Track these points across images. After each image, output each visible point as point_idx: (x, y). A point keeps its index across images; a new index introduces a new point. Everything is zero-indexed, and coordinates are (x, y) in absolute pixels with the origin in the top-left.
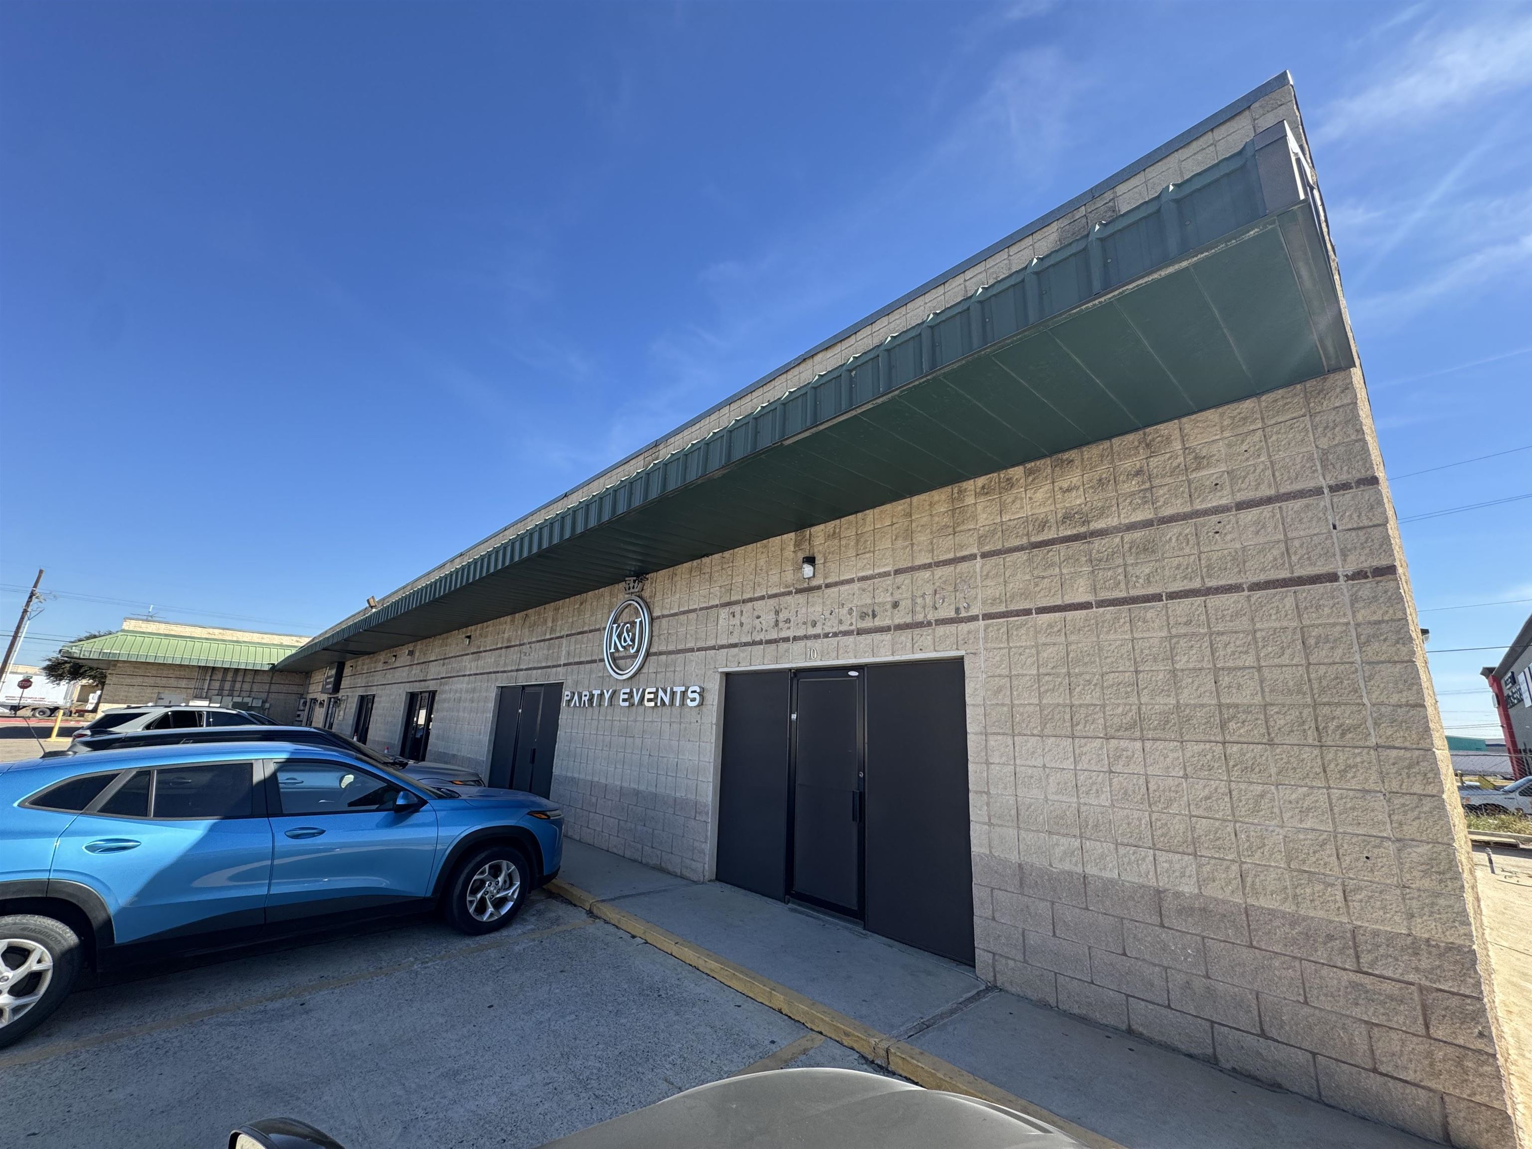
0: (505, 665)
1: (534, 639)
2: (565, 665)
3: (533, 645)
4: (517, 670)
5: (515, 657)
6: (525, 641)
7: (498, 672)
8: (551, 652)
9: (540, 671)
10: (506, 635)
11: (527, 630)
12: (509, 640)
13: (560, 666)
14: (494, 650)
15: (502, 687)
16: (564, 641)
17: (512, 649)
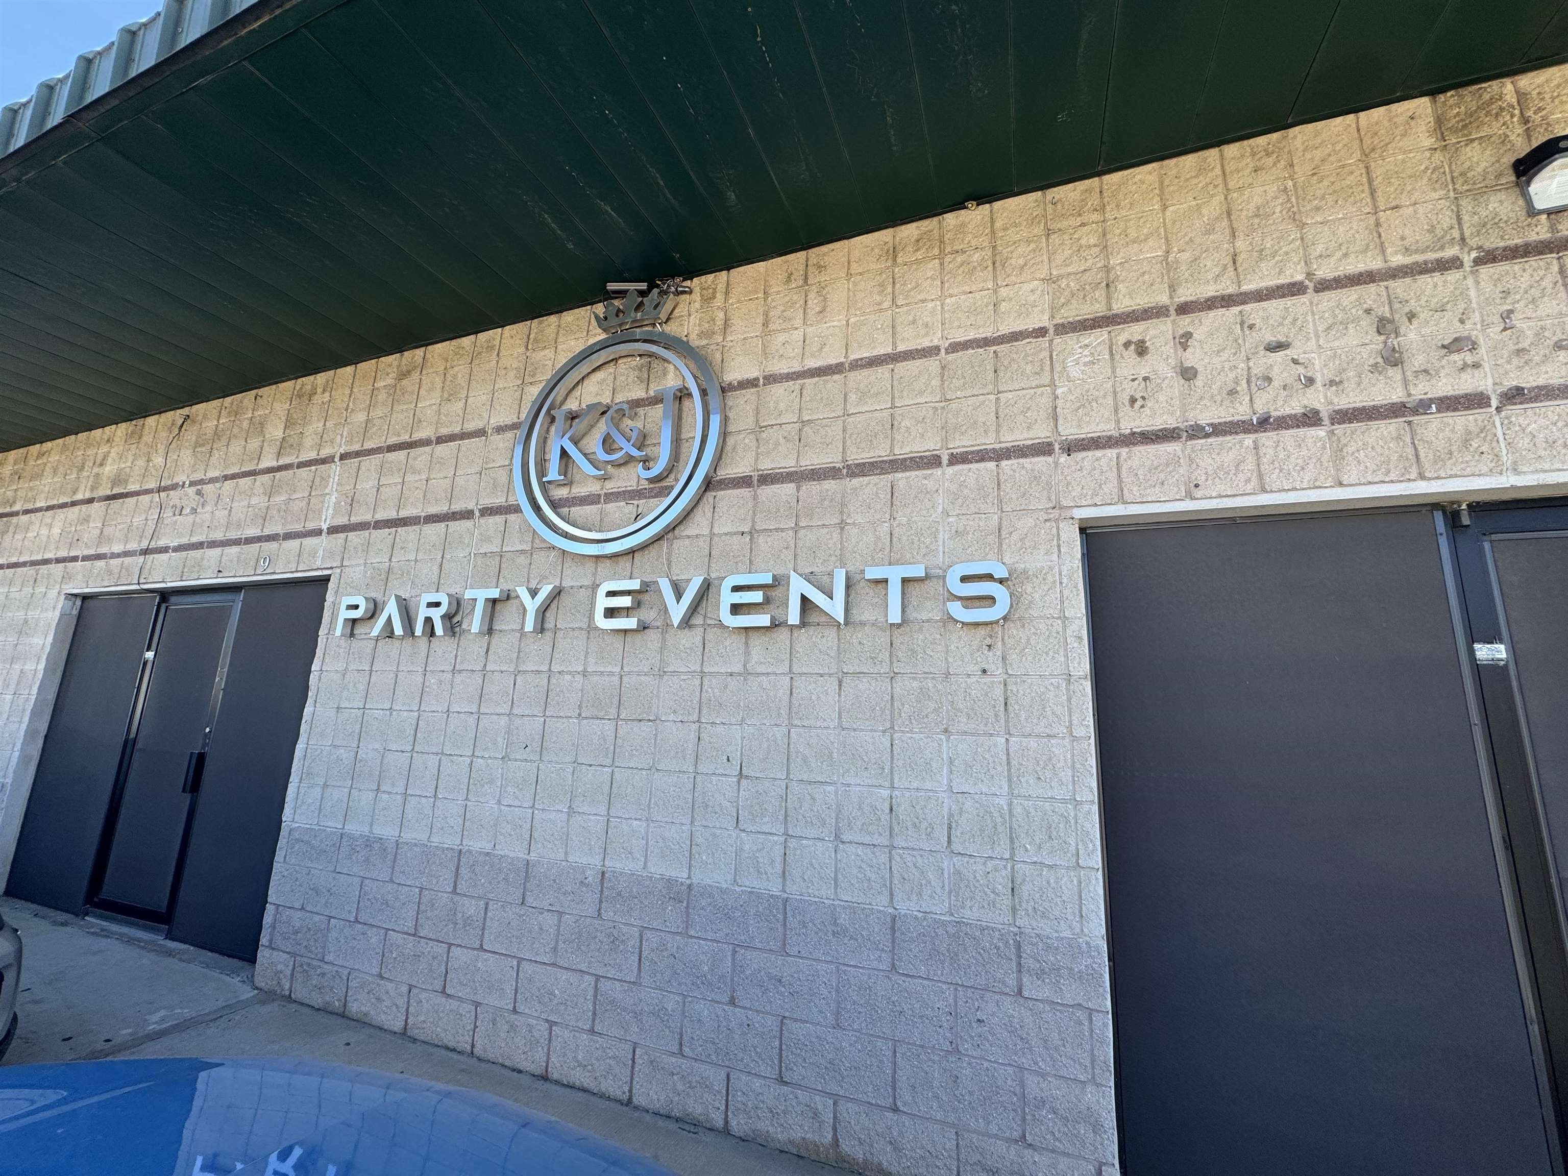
0: (102, 538)
1: (213, 473)
2: (333, 530)
3: (208, 489)
4: (146, 552)
5: (138, 520)
6: (180, 478)
7: (75, 559)
8: (279, 499)
9: (234, 550)
10: (109, 469)
11: (189, 452)
12: (117, 480)
13: (318, 532)
14: (63, 506)
15: (85, 598)
16: (335, 470)
17: (131, 501)
